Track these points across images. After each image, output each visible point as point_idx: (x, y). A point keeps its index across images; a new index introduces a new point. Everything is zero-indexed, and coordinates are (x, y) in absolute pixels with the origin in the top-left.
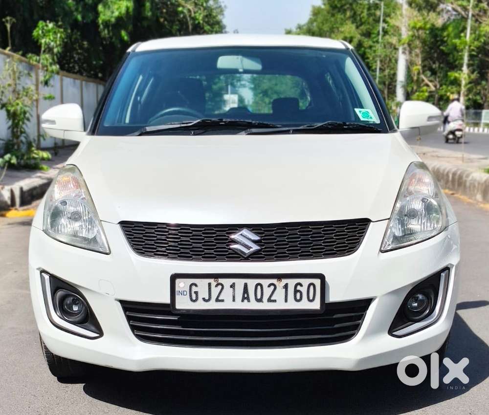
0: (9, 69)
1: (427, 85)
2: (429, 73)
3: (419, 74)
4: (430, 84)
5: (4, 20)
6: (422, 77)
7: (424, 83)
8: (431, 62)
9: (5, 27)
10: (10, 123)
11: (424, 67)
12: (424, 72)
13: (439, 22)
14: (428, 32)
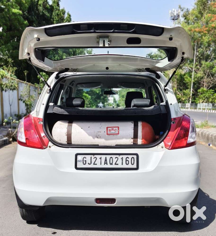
0: (25, 89)
1: (179, 95)
2: (179, 90)
3: (176, 90)
4: (180, 94)
5: (24, 72)
6: (177, 91)
7: (178, 94)
8: (180, 87)
9: (25, 74)
10: (26, 108)
11: (177, 88)
12: (177, 90)
13: (183, 73)
14: (179, 76)
